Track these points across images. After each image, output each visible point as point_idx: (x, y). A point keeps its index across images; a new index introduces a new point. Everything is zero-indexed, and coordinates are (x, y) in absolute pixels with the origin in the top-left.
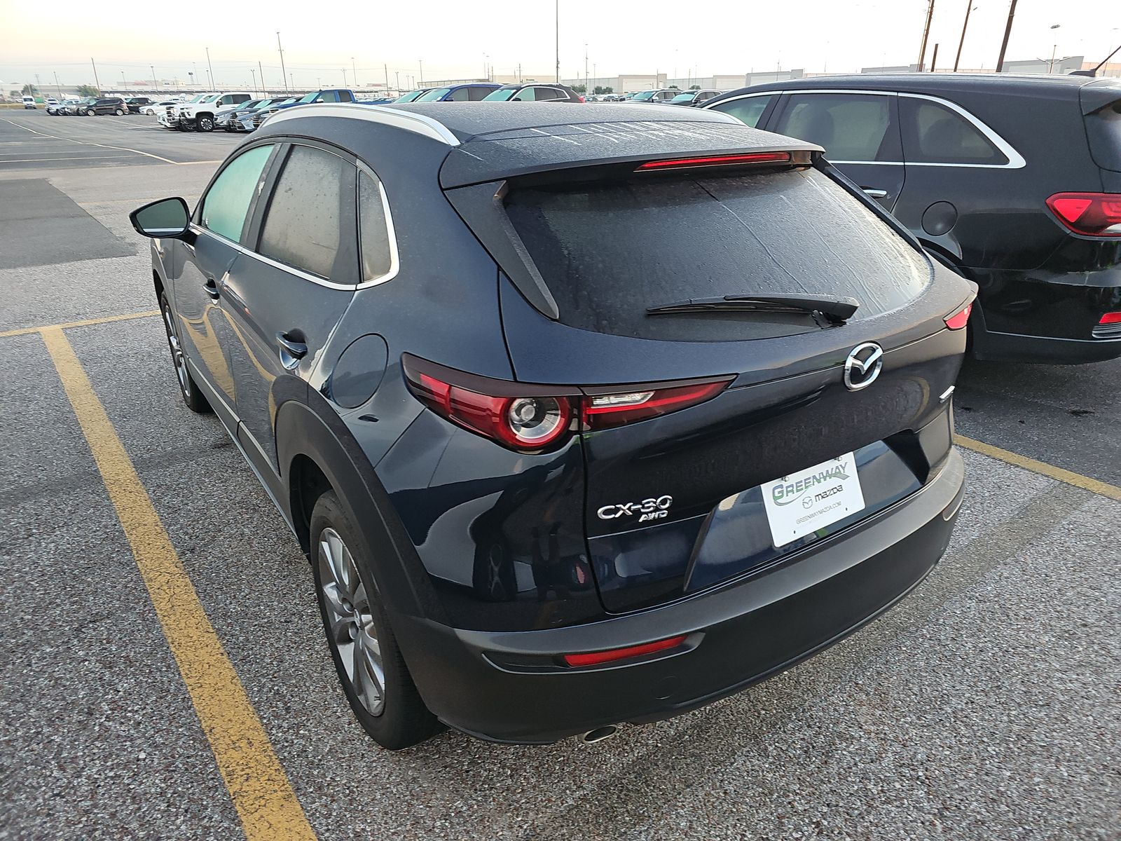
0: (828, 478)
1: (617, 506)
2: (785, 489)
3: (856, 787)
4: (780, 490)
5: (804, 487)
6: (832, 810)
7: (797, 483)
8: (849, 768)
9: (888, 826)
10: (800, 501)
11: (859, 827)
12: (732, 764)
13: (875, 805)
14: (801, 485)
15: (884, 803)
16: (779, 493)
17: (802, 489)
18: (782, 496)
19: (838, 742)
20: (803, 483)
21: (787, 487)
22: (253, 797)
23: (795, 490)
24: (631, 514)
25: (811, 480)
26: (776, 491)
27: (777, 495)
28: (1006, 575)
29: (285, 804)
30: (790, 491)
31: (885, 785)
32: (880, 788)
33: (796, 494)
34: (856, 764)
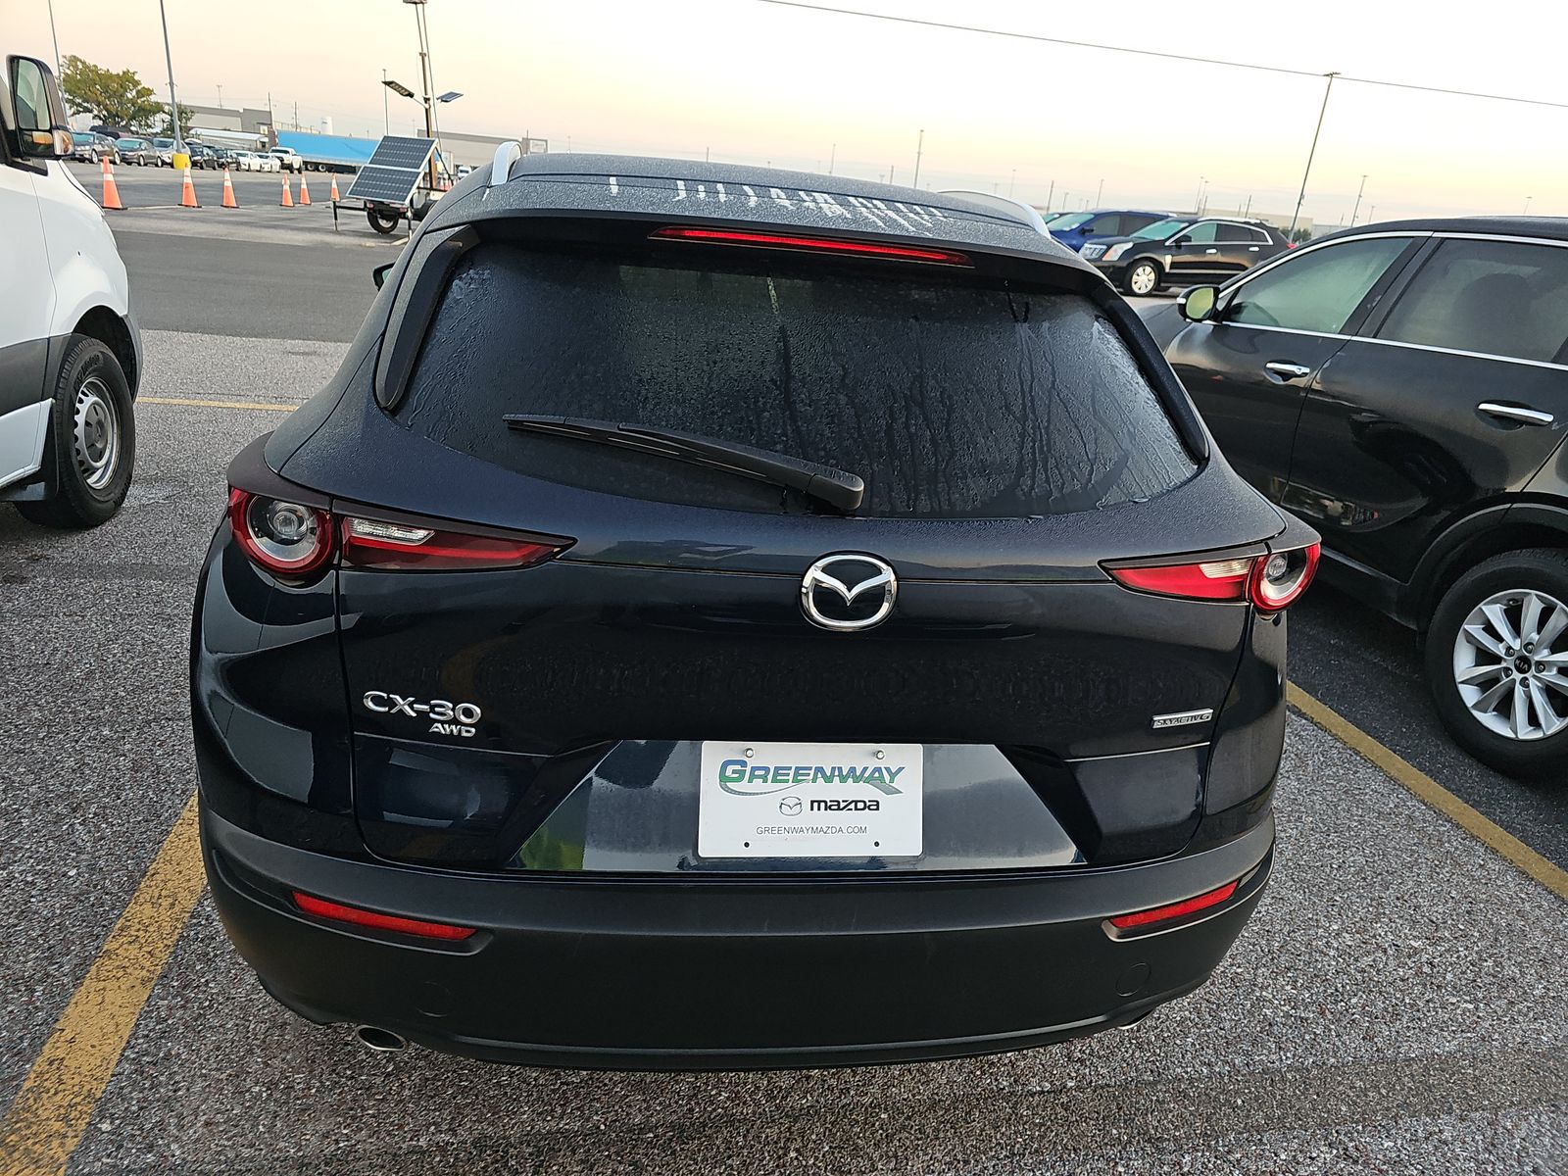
0: (850, 780)
1: (391, 696)
2: (748, 769)
4: (738, 767)
5: (791, 778)
7: (777, 769)
10: (777, 798)
14: (788, 775)
16: (734, 772)
17: (787, 781)
18: (740, 779)
20: (792, 772)
21: (754, 769)
22: (118, 963)
23: (770, 777)
24: (414, 714)
25: (812, 772)
26: (730, 768)
27: (729, 772)
28: (1446, 1135)
29: (138, 987)
30: (759, 777)
33: (770, 786)
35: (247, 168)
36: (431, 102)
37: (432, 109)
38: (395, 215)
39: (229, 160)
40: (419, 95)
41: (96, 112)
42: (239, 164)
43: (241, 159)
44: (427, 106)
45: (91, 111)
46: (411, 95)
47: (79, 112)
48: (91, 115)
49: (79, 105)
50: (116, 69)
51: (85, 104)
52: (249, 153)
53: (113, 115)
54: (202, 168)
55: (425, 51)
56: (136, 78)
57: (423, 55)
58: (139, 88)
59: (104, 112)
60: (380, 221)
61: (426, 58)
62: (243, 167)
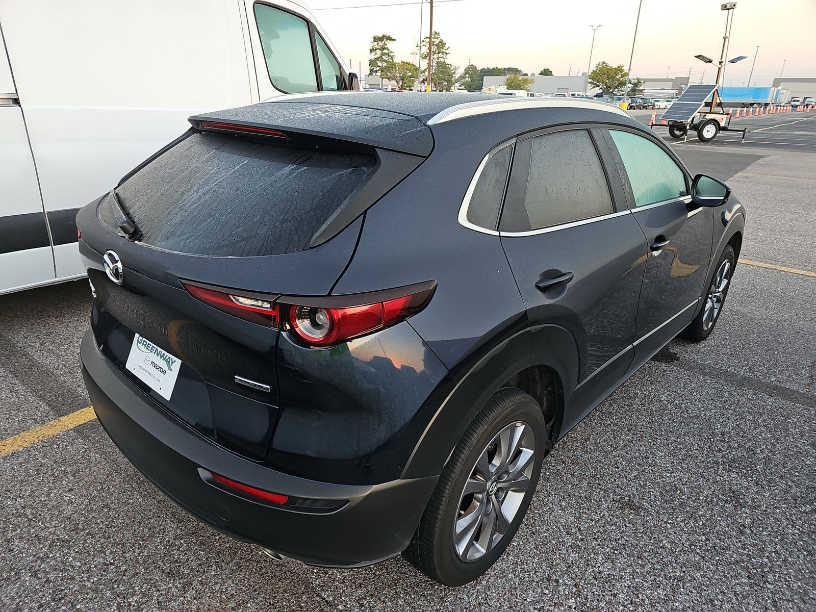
3: (137, 588)
6: (121, 572)
8: (155, 585)
9: (98, 604)
11: (103, 586)
12: (172, 521)
13: (118, 598)
15: (119, 604)
19: (182, 581)
31: (135, 608)
32: (132, 604)
34: (158, 590)
35: (658, 107)
36: (723, 64)
37: (723, 68)
38: (682, 128)
39: (649, 104)
40: (716, 62)
41: (601, 87)
42: (654, 106)
43: (656, 103)
44: (720, 66)
45: (598, 86)
46: (710, 61)
47: (594, 87)
48: (599, 88)
49: (595, 84)
50: (615, 66)
51: (598, 84)
52: (662, 100)
53: (608, 87)
54: (634, 109)
55: (727, 35)
56: (623, 69)
57: (725, 38)
58: (623, 73)
59: (605, 87)
60: (675, 132)
61: (727, 40)
62: (656, 107)
